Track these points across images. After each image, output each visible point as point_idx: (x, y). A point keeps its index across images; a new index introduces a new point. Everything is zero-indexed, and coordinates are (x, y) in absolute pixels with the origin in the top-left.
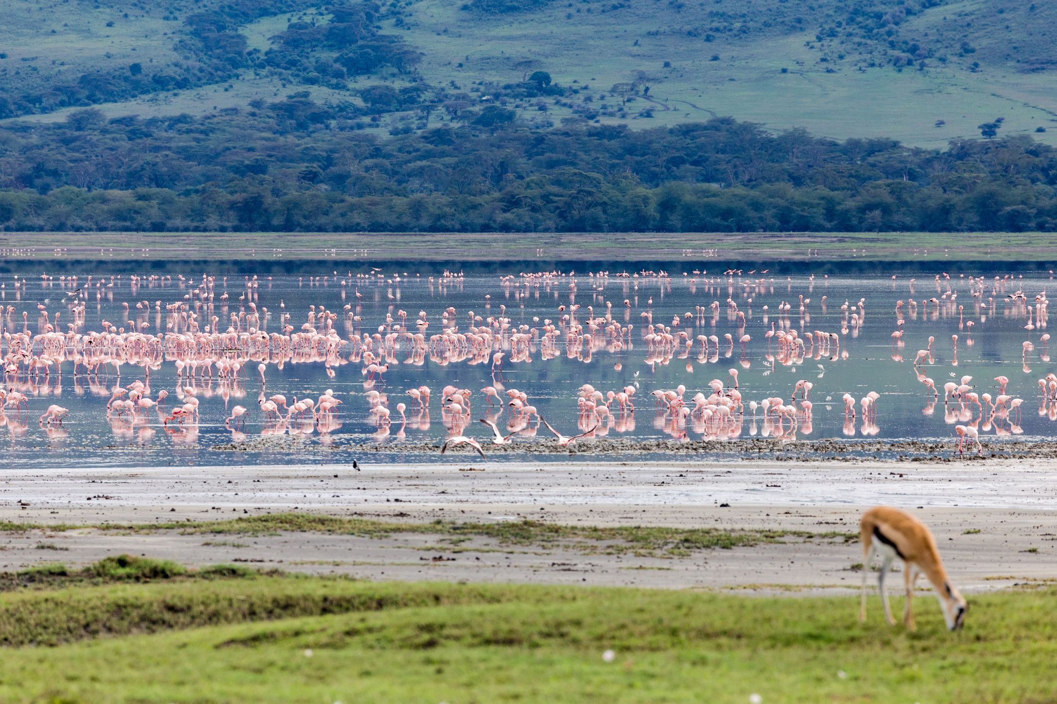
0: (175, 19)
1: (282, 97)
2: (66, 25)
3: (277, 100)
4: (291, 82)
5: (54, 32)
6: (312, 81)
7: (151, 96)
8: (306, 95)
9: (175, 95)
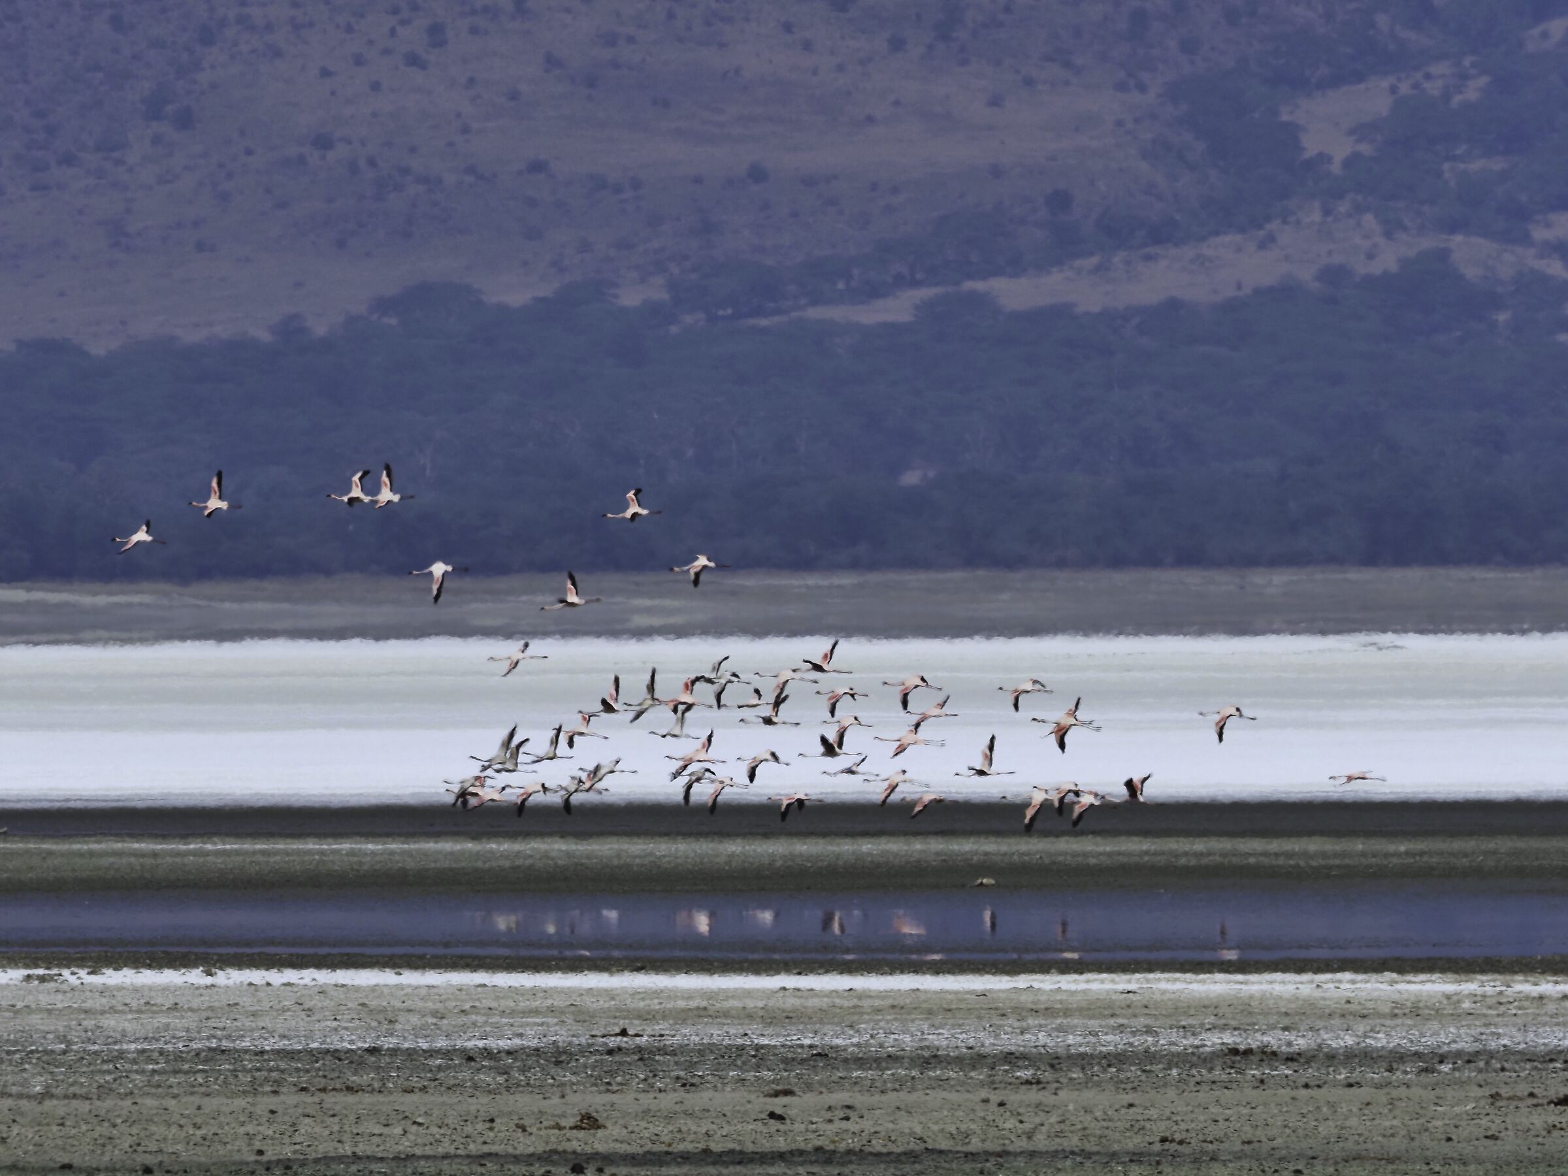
0: (1142, 88)
1: (1388, 260)
2: (897, 103)
3: (1376, 268)
4: (1405, 229)
5: (870, 119)
6: (1453, 227)
7: (1094, 260)
8: (1443, 255)
9: (1148, 258)
